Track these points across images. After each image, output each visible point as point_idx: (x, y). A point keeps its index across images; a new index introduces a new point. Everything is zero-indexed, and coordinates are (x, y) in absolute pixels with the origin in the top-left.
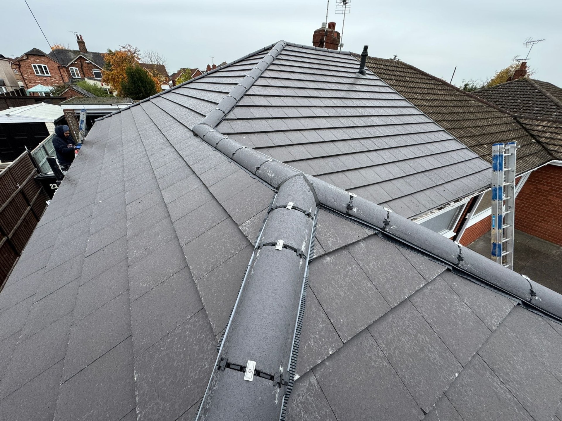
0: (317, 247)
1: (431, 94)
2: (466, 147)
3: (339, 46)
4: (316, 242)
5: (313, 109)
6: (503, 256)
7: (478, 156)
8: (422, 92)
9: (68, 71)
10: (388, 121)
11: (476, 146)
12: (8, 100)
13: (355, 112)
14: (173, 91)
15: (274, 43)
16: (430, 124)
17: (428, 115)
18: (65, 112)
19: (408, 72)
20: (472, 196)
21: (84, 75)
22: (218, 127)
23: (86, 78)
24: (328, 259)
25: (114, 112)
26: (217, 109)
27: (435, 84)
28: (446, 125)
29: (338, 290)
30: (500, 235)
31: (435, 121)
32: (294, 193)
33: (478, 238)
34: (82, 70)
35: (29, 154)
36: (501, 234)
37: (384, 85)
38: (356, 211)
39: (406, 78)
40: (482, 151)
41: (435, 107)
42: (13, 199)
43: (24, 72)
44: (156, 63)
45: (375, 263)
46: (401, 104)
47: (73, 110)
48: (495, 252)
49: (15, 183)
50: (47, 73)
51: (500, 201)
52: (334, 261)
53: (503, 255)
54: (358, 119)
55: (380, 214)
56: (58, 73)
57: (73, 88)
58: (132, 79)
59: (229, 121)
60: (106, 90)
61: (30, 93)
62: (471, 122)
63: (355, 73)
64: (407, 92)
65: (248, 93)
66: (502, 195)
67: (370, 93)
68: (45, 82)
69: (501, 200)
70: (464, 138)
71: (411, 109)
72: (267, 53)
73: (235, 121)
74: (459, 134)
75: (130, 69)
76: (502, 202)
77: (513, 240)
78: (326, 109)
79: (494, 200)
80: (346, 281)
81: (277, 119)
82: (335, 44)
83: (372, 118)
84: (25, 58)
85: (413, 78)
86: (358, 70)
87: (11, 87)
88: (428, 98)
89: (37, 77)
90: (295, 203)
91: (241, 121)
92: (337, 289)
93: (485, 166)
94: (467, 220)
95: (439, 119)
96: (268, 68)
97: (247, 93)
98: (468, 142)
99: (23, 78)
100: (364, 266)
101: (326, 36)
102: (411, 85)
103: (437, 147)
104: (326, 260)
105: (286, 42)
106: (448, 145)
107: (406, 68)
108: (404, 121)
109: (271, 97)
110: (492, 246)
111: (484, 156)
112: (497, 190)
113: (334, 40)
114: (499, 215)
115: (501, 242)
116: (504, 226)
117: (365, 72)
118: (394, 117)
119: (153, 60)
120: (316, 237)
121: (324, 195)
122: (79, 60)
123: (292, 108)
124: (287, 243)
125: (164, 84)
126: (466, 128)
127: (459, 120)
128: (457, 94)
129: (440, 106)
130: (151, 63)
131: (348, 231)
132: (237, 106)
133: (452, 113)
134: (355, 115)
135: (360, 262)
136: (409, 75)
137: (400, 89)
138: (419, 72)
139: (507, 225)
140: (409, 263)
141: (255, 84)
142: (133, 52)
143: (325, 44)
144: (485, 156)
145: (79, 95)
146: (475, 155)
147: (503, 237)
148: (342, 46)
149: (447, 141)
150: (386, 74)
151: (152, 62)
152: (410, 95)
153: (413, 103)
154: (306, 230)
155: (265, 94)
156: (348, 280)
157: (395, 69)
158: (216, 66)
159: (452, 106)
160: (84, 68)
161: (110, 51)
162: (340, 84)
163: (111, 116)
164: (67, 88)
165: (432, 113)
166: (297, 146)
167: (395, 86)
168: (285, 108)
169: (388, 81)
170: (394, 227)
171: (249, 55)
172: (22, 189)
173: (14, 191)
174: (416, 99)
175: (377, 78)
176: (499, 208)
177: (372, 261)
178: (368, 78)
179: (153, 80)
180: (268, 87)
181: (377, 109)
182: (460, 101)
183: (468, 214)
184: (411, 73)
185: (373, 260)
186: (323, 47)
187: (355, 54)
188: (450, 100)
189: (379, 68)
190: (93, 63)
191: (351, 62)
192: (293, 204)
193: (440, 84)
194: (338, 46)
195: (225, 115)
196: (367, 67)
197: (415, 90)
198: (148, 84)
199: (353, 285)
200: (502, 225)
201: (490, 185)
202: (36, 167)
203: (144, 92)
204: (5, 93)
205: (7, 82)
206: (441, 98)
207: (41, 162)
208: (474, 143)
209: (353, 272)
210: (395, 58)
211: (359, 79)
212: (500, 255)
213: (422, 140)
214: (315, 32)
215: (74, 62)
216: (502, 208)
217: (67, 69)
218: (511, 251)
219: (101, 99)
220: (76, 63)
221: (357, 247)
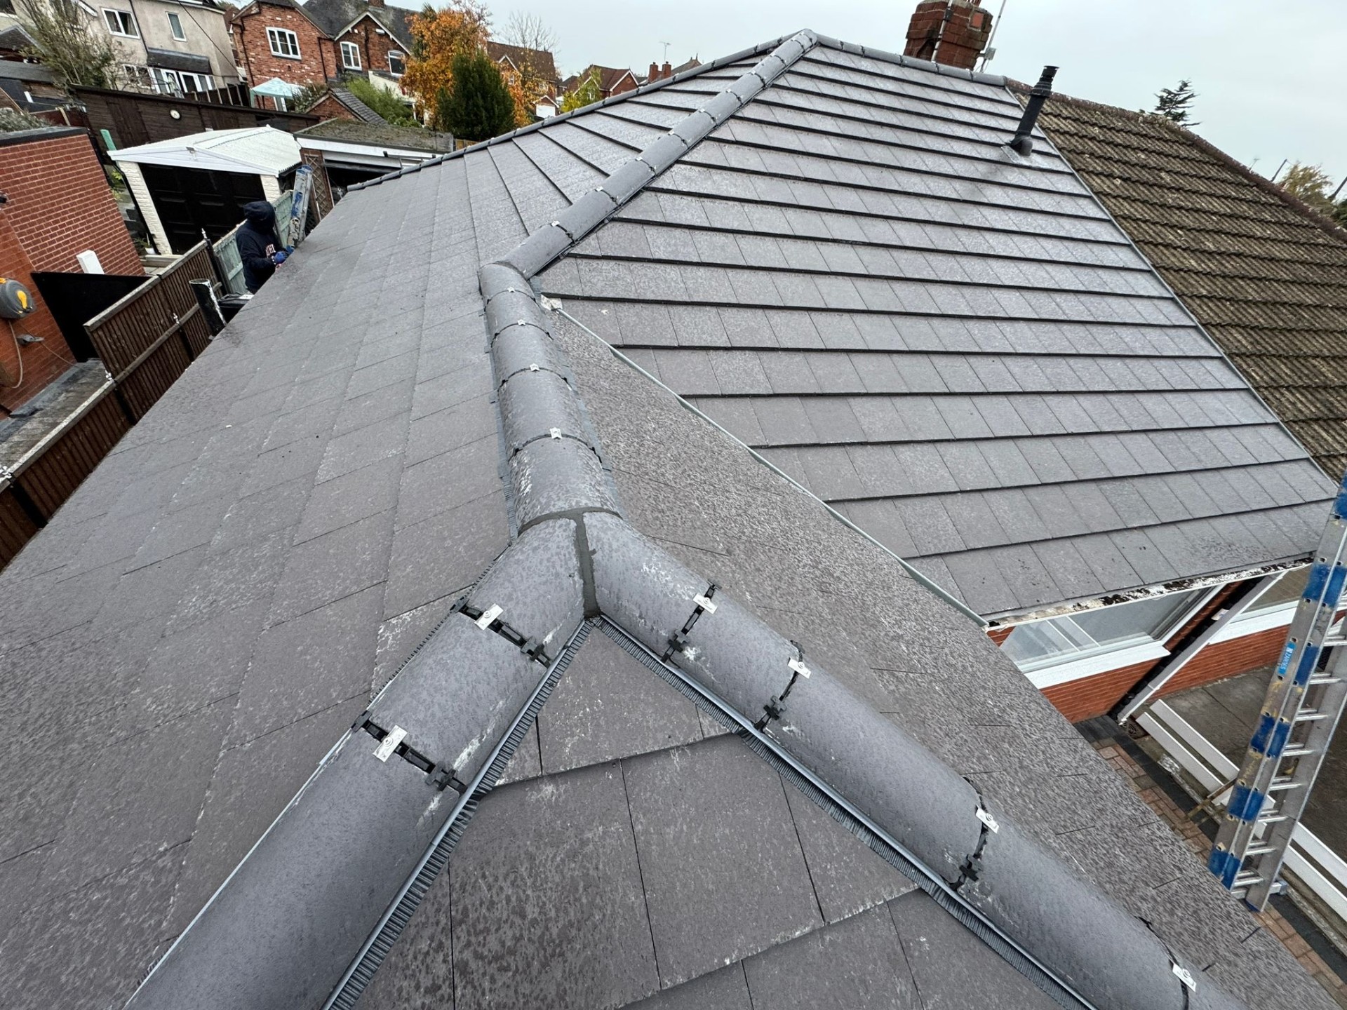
0: (523, 751)
1: (1227, 234)
2: (1278, 420)
3: (983, 55)
4: (531, 736)
5: (825, 248)
6: (1286, 759)
7: (1307, 455)
8: (1197, 225)
9: (337, 51)
10: (1047, 306)
11: (1317, 420)
12: (204, 112)
13: (951, 268)
14: (571, 121)
15: (784, 34)
16: (1182, 332)
17: (1189, 301)
18: (302, 156)
19: (1176, 154)
20: (1231, 578)
21: (369, 64)
22: (544, 275)
23: (370, 72)
24: (548, 789)
25: (407, 166)
26: (554, 225)
27: (1256, 203)
28: (1239, 341)
29: (528, 896)
30: (1293, 699)
31: (1203, 325)
32: (524, 574)
33: (1244, 672)
34: (367, 49)
35: (209, 249)
36: (1299, 699)
37: (1076, 192)
38: (692, 658)
39: (1163, 174)
40: (1330, 439)
41: (1224, 276)
42: (161, 348)
43: (250, 46)
44: (533, 47)
45: (685, 827)
46: (1113, 256)
47: (321, 152)
48: (1265, 741)
49: (169, 311)
50: (295, 52)
51: (1327, 609)
52: (561, 799)
53: (1287, 754)
54: (954, 292)
55: (763, 682)
56: (317, 54)
57: (336, 97)
58: (465, 86)
59: (579, 261)
60: (409, 106)
61: (257, 96)
62: (1331, 340)
63: (999, 146)
64: (1145, 222)
65: (659, 184)
66: (1339, 591)
67: (1022, 215)
68: (288, 74)
69: (1333, 605)
70: (1283, 390)
71: (1139, 276)
72: (753, 65)
73: (594, 263)
74: (1272, 375)
75: (463, 60)
76: (1331, 613)
77: (1336, 722)
78: (865, 253)
79: (1308, 601)
80: (566, 871)
81: (712, 269)
82: (970, 48)
83: (996, 292)
84: (255, 10)
85: (1185, 175)
86: (1011, 138)
87: (223, 77)
88: (1211, 246)
89: (274, 59)
90: (509, 611)
91: (612, 263)
92: (524, 891)
93: (1319, 490)
94: (1215, 625)
95: (1219, 317)
96: (739, 114)
97: (654, 185)
98: (1293, 404)
99: (247, 58)
100: (646, 832)
101: (947, 21)
102: (1171, 198)
103: (1177, 407)
104: (540, 790)
105: (818, 36)
106: (1218, 405)
107: (1174, 142)
108: (1099, 312)
109: (718, 201)
110: (1261, 722)
111: (1329, 457)
112: (1327, 574)
113: (971, 36)
114: (1309, 644)
115: (1291, 718)
116: (1316, 679)
117: (1030, 145)
118: (1071, 297)
119: (527, 38)
120: (537, 718)
121: (616, 591)
122: (363, 26)
123: (767, 239)
124: (414, 740)
125: (545, 101)
126: (1306, 357)
127: (1290, 331)
128: (1320, 241)
129: (1242, 278)
130: (521, 45)
131: (644, 715)
132: (614, 220)
133: (1275, 303)
134: (948, 279)
135: (641, 816)
136: (1177, 165)
137: (1127, 208)
138: (1215, 157)
139: (1331, 677)
140: (797, 846)
141: (685, 158)
142: (476, 17)
143: (940, 46)
144: (1335, 457)
145: (346, 113)
146: (1295, 450)
147: (1304, 707)
148: (990, 55)
149: (1220, 395)
150: (1099, 157)
151: (524, 42)
152: (1150, 232)
153: (1150, 258)
154: (501, 703)
155: (702, 191)
156: (574, 869)
157: (1134, 141)
158: (672, 68)
159: (1285, 282)
160: (370, 45)
161: (430, 9)
162: (936, 178)
163: (399, 177)
164: (325, 94)
165: (1205, 296)
166: (743, 353)
167: (1115, 197)
168: (748, 236)
169: (1096, 182)
170: (793, 728)
171: (713, 64)
172: (182, 327)
173: (165, 329)
174: (1167, 246)
175: (1062, 168)
176: (1316, 627)
177: (680, 820)
178: (1034, 165)
179: (511, 94)
180: (719, 171)
181: (1024, 266)
182: (1321, 266)
183: (1223, 612)
184: (1183, 159)
185: (684, 819)
186: (929, 59)
187: (1019, 84)
188: (1287, 261)
189: (1082, 137)
190: (391, 36)
191: (996, 111)
192: (500, 611)
193: (1271, 205)
194: (978, 54)
195: (573, 242)
196: (1043, 129)
197: (1175, 218)
198: (498, 103)
199: (581, 890)
200: (1313, 674)
201: (1311, 553)
202: (219, 280)
203: (486, 123)
204: (210, 91)
205: (216, 66)
206: (1258, 250)
207: (233, 268)
208: (1310, 410)
209: (604, 846)
210: (1181, 89)
211: (1004, 167)
212: (1277, 754)
213: (1135, 381)
214: (920, 7)
215: (353, 28)
216: (1325, 628)
217: (336, 44)
218: (1319, 750)
219: (388, 129)
220: (356, 31)
221: (656, 763)
